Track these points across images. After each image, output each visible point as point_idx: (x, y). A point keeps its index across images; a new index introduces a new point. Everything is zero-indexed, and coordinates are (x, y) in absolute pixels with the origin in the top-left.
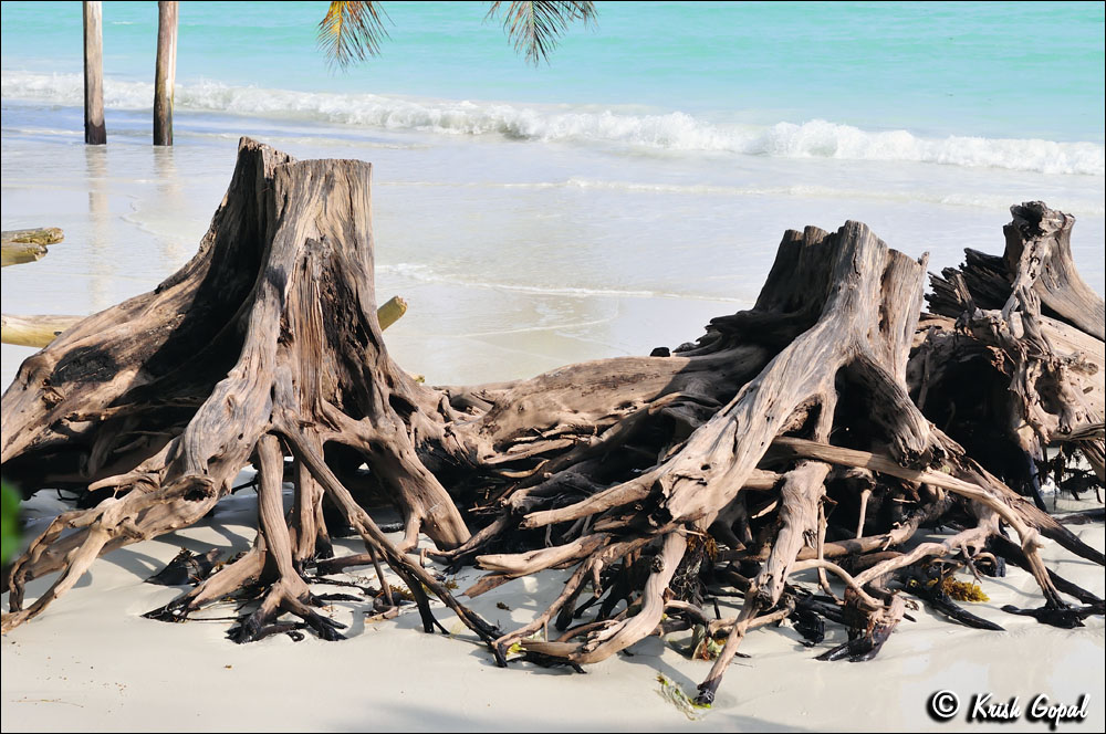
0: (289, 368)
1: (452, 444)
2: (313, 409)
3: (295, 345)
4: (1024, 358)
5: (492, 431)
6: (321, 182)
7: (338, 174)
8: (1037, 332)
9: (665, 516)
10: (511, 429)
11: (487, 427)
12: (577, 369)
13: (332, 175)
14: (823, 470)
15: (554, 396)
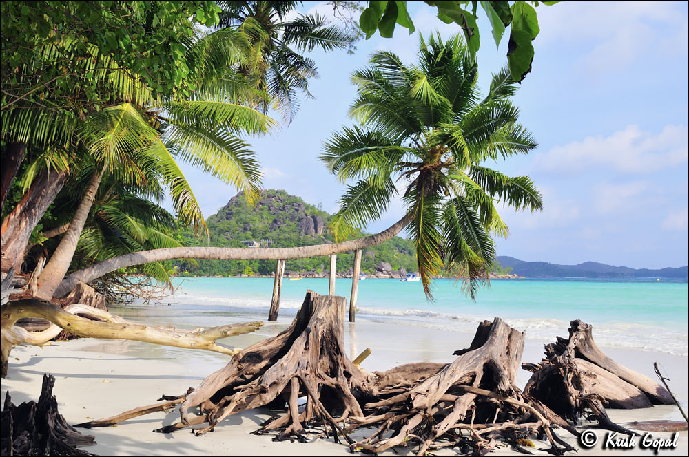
0: (308, 358)
1: (365, 388)
2: (315, 372)
3: (310, 351)
4: (567, 370)
5: (378, 385)
6: (328, 302)
7: (333, 300)
8: (572, 361)
9: (411, 406)
10: (385, 385)
11: (377, 384)
12: (407, 366)
13: (331, 300)
14: (474, 396)
15: (399, 374)
